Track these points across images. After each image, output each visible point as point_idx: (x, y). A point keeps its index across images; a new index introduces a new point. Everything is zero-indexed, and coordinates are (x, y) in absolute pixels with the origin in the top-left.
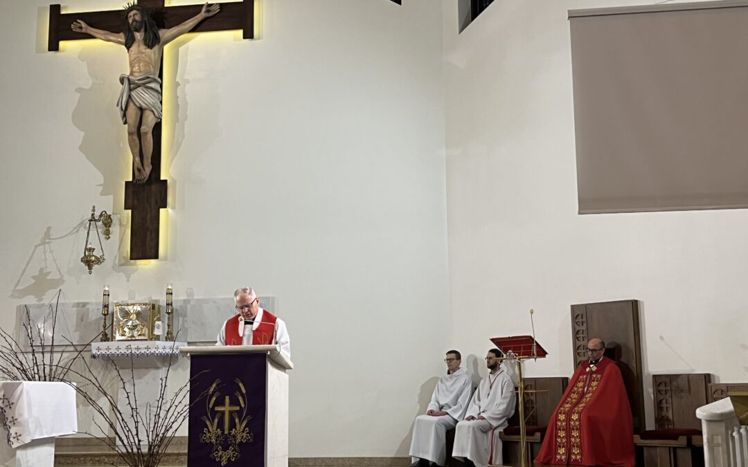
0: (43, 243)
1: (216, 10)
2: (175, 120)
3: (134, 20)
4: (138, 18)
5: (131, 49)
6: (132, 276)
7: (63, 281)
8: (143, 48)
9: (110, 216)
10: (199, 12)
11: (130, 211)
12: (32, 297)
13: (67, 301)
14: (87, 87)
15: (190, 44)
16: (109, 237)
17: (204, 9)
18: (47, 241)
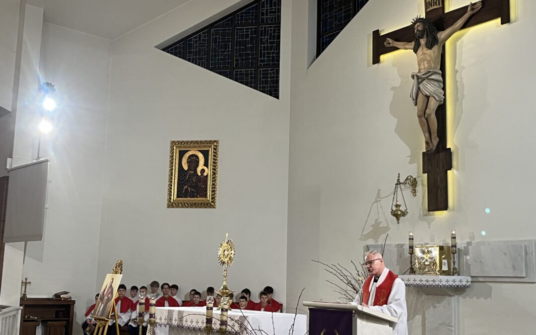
0: (376, 201)
1: (479, 6)
2: (456, 99)
3: (418, 30)
4: (420, 28)
5: (418, 52)
6: (432, 224)
7: (389, 228)
8: (425, 49)
9: (415, 179)
10: (466, 12)
11: (426, 174)
12: (372, 240)
13: (392, 243)
14: (398, 86)
15: (464, 38)
16: (416, 195)
17: (469, 9)
18: (379, 199)
